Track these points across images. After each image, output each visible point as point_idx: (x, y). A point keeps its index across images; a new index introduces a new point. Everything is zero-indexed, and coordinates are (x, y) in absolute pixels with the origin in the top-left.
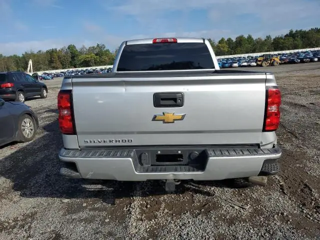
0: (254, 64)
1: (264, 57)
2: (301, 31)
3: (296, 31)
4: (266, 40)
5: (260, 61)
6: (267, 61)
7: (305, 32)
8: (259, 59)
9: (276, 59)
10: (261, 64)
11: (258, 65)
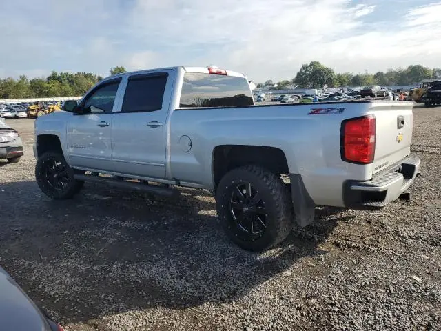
0: (24, 114)
1: (39, 105)
2: (67, 74)
3: (61, 74)
4: (20, 82)
5: (33, 110)
6: (43, 111)
7: (71, 76)
8: (31, 107)
9: (55, 107)
10: (36, 114)
11: (30, 116)
